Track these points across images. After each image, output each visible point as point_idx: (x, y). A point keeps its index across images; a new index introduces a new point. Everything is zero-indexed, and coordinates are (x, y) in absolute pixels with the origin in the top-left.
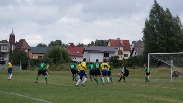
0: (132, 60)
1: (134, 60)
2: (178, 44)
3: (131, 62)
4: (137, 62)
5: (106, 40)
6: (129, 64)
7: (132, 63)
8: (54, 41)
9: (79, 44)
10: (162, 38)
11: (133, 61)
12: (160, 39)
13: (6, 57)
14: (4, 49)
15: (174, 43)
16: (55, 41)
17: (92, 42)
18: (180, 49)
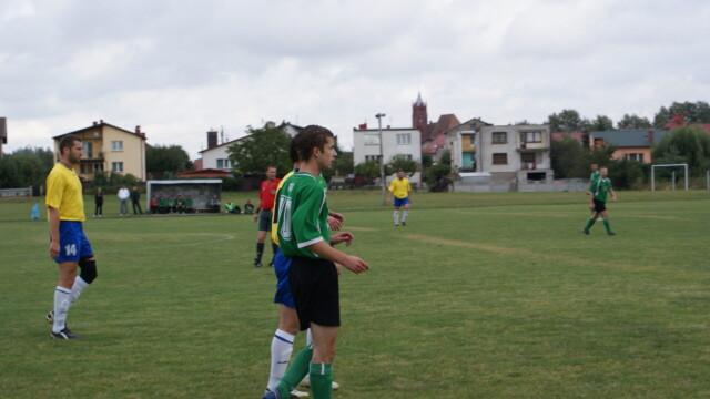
5: (700, 103)
8: (557, 114)
9: (626, 116)
13: (541, 162)
14: (534, 142)
16: (561, 115)
17: (663, 110)
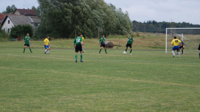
0: (16, 30)
1: (18, 30)
2: (84, 14)
3: (15, 32)
4: (21, 32)
6: (13, 34)
7: (17, 33)
10: (67, 7)
11: (17, 32)
12: (65, 8)
15: (80, 12)
18: (86, 19)
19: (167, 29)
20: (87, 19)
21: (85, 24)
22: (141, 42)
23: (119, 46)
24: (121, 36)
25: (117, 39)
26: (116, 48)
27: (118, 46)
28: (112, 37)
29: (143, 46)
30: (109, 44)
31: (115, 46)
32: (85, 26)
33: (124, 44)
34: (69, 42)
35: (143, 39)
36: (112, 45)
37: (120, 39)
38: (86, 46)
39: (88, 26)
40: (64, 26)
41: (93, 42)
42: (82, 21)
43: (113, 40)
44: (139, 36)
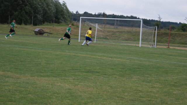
19: (82, 18)
20: (25, 6)
21: (23, 11)
22: (74, 31)
23: (50, 33)
24: (56, 24)
25: (51, 27)
26: (47, 35)
27: (48, 33)
28: (47, 25)
29: (75, 34)
30: (40, 31)
31: (46, 34)
32: (23, 13)
33: (57, 32)
34: (2, 27)
35: (76, 28)
36: (43, 32)
37: (54, 27)
38: (18, 32)
39: (26, 13)
40: (3, 12)
41: (26, 28)
42: (20, 8)
43: (47, 28)
44: (74, 25)
